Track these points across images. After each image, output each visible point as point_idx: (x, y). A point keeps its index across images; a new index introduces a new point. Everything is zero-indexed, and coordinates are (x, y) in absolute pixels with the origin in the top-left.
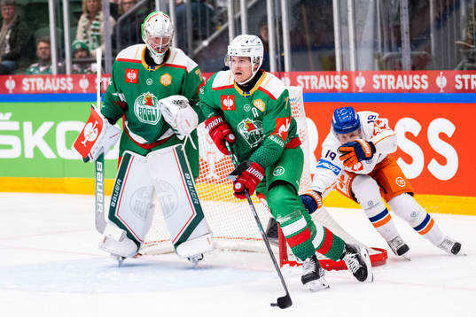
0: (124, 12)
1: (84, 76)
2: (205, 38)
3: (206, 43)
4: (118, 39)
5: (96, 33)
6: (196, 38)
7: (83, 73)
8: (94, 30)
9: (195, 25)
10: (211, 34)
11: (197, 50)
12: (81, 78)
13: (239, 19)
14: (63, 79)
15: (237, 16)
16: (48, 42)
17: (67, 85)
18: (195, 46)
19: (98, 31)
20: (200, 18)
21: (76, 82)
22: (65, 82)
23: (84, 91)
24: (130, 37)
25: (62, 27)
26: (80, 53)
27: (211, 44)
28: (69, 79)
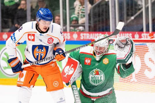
0: (96, 2)
1: (75, 33)
2: (132, 15)
3: (133, 18)
4: (92, 15)
5: (83, 14)
6: (128, 15)
7: (75, 30)
8: (82, 12)
9: (128, 10)
10: (135, 14)
11: (129, 21)
12: (74, 33)
13: (148, 8)
14: (66, 34)
15: (147, 6)
16: (59, 16)
17: (68, 37)
18: (127, 20)
19: (84, 13)
20: (130, 6)
21: (71, 35)
22: (67, 35)
23: (75, 40)
24: (97, 15)
25: (66, 10)
26: (74, 22)
27: (135, 18)
28: (69, 34)
